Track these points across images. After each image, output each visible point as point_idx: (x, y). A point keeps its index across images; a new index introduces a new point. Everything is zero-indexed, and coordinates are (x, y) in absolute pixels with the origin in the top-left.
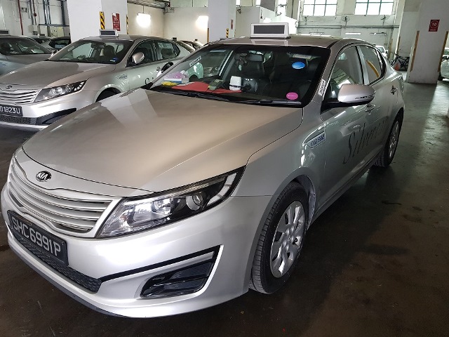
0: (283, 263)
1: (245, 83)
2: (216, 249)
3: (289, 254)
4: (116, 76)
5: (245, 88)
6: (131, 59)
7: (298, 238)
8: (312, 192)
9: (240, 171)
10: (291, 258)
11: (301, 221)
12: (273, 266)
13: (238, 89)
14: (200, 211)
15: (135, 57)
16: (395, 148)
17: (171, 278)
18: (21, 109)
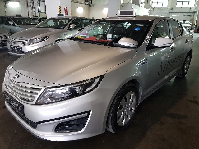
1: (114, 37)
2: (89, 112)
4: (63, 34)
5: (113, 39)
6: (69, 27)
7: (133, 108)
8: (140, 88)
9: (101, 77)
10: (129, 118)
11: (134, 101)
13: (110, 40)
15: (71, 26)
16: (188, 68)
17: (69, 124)
18: (21, 47)
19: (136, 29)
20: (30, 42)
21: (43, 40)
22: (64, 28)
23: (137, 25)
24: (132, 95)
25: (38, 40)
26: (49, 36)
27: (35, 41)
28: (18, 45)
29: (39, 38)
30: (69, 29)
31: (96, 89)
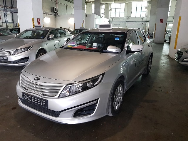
0: (117, 106)
1: (98, 45)
2: (97, 100)
3: (119, 103)
4: (44, 44)
5: (98, 47)
7: (121, 97)
8: (125, 82)
9: (103, 74)
10: (119, 104)
11: (122, 92)
12: (114, 106)
13: (96, 47)
14: (92, 87)
15: (50, 36)
16: (150, 67)
17: (84, 110)
18: (7, 57)
19: (116, 39)
20: (15, 52)
21: (28, 50)
22: (44, 38)
23: (116, 36)
24: (121, 87)
25: (22, 50)
26: (32, 46)
27: (20, 51)
28: (4, 55)
29: (24, 49)
30: (49, 39)
31: (101, 83)
